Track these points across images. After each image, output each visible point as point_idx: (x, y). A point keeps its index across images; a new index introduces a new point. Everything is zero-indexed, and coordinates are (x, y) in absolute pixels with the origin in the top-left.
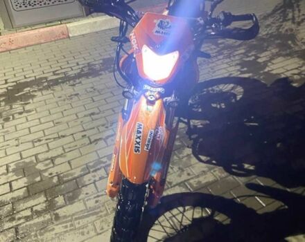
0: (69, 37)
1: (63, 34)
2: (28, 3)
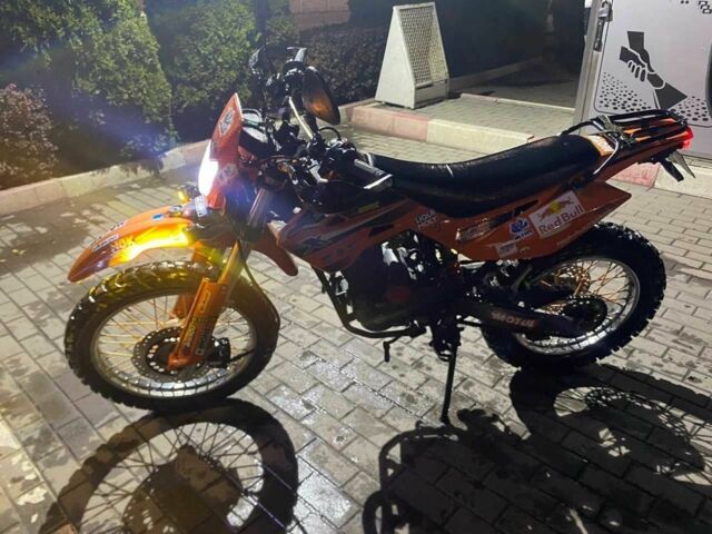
0: (653, 186)
1: (645, 178)
2: (622, 102)
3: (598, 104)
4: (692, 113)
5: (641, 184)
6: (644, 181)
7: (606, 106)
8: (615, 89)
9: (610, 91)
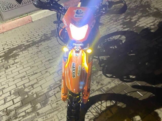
0: (32, 22)
1: (29, 21)
2: (9, 7)
3: (3, 10)
4: (27, 2)
5: (30, 23)
6: (30, 21)
7: (6, 9)
8: (5, 5)
9: (4, 5)
